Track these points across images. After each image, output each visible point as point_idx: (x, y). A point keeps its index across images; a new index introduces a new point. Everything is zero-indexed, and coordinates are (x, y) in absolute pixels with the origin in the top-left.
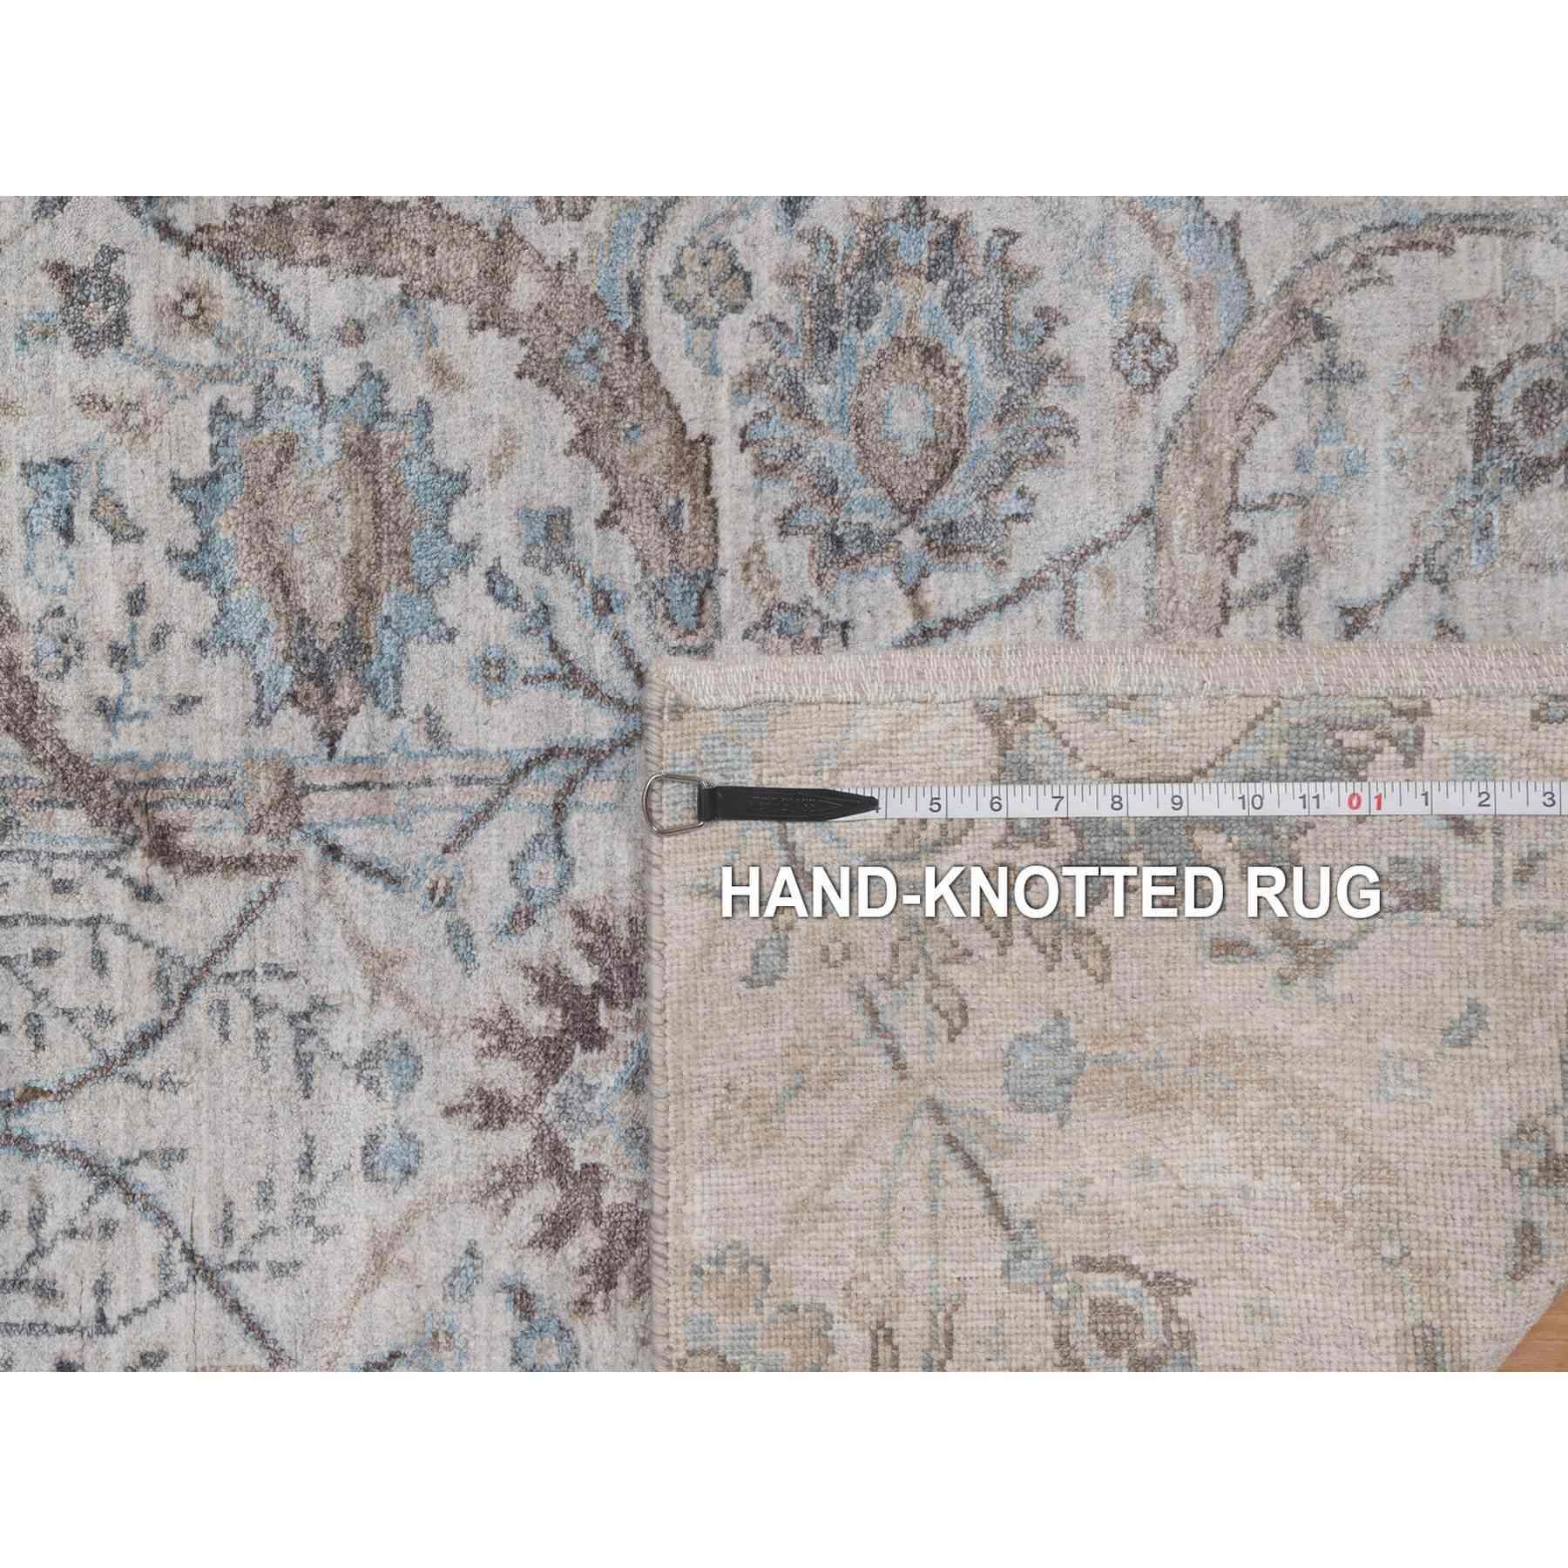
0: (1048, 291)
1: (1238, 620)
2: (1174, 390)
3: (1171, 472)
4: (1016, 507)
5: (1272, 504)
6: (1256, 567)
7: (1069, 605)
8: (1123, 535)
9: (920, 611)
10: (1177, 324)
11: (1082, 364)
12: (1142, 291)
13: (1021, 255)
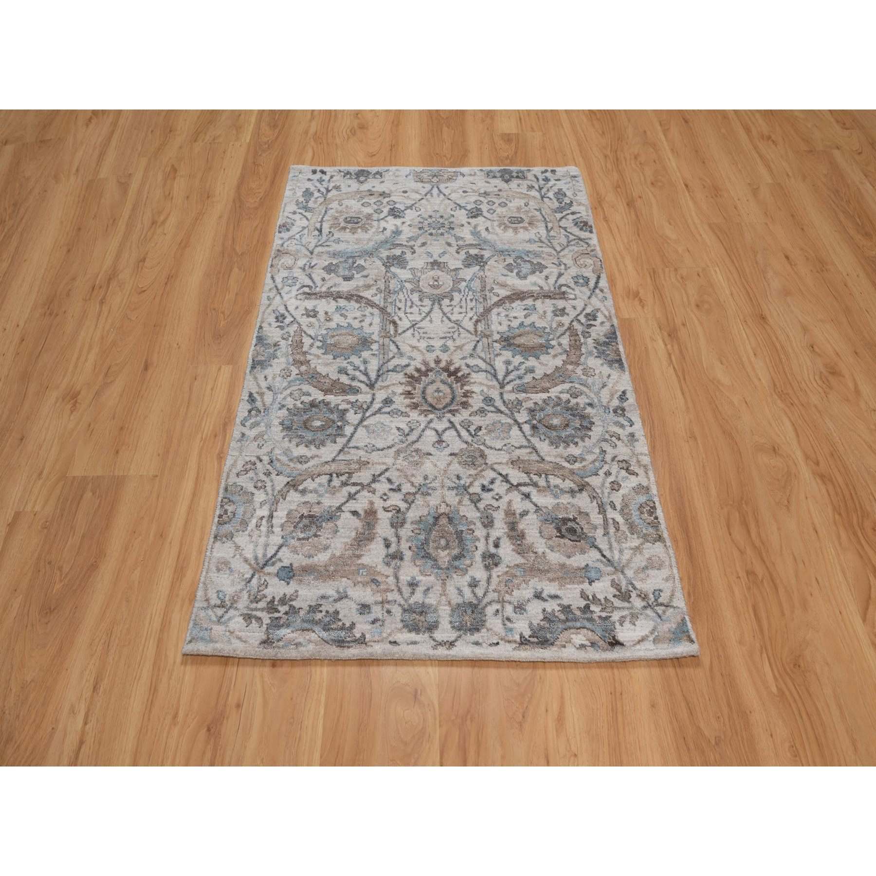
0: (581, 444)
1: (525, 475)
2: (566, 464)
3: (551, 464)
4: (542, 438)
5: (547, 481)
6: (535, 478)
7: (526, 447)
8: (539, 456)
9: (523, 424)
10: (577, 465)
11: (569, 449)
12: (583, 459)
13: (587, 439)
